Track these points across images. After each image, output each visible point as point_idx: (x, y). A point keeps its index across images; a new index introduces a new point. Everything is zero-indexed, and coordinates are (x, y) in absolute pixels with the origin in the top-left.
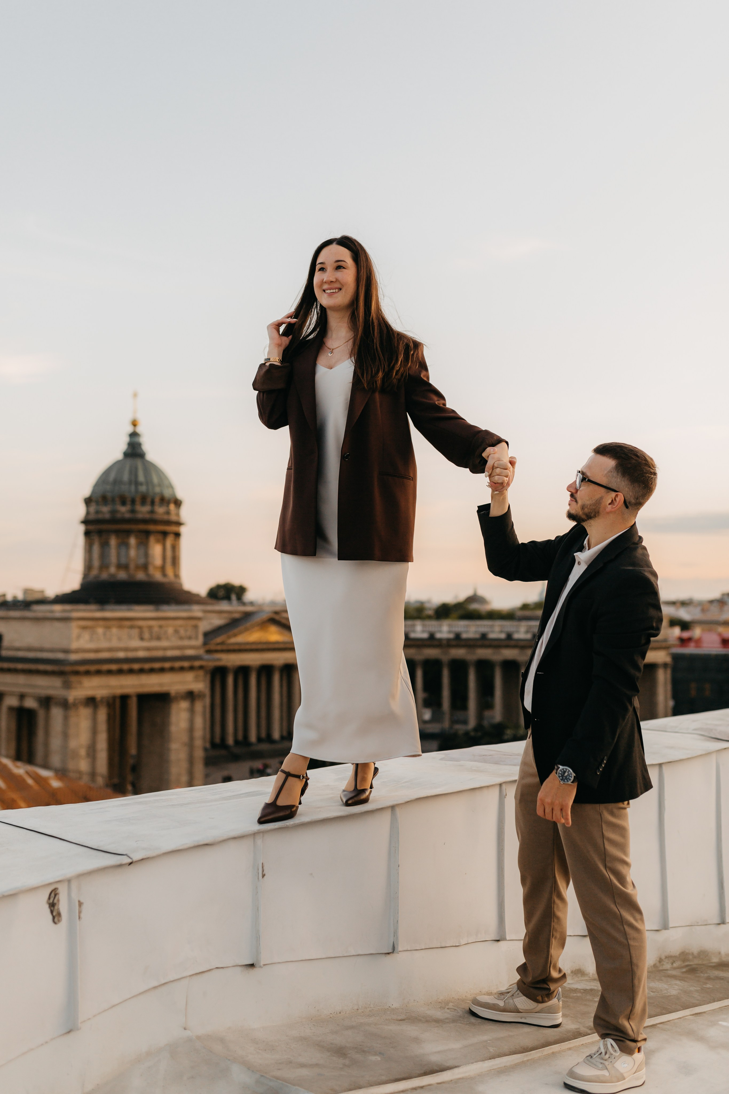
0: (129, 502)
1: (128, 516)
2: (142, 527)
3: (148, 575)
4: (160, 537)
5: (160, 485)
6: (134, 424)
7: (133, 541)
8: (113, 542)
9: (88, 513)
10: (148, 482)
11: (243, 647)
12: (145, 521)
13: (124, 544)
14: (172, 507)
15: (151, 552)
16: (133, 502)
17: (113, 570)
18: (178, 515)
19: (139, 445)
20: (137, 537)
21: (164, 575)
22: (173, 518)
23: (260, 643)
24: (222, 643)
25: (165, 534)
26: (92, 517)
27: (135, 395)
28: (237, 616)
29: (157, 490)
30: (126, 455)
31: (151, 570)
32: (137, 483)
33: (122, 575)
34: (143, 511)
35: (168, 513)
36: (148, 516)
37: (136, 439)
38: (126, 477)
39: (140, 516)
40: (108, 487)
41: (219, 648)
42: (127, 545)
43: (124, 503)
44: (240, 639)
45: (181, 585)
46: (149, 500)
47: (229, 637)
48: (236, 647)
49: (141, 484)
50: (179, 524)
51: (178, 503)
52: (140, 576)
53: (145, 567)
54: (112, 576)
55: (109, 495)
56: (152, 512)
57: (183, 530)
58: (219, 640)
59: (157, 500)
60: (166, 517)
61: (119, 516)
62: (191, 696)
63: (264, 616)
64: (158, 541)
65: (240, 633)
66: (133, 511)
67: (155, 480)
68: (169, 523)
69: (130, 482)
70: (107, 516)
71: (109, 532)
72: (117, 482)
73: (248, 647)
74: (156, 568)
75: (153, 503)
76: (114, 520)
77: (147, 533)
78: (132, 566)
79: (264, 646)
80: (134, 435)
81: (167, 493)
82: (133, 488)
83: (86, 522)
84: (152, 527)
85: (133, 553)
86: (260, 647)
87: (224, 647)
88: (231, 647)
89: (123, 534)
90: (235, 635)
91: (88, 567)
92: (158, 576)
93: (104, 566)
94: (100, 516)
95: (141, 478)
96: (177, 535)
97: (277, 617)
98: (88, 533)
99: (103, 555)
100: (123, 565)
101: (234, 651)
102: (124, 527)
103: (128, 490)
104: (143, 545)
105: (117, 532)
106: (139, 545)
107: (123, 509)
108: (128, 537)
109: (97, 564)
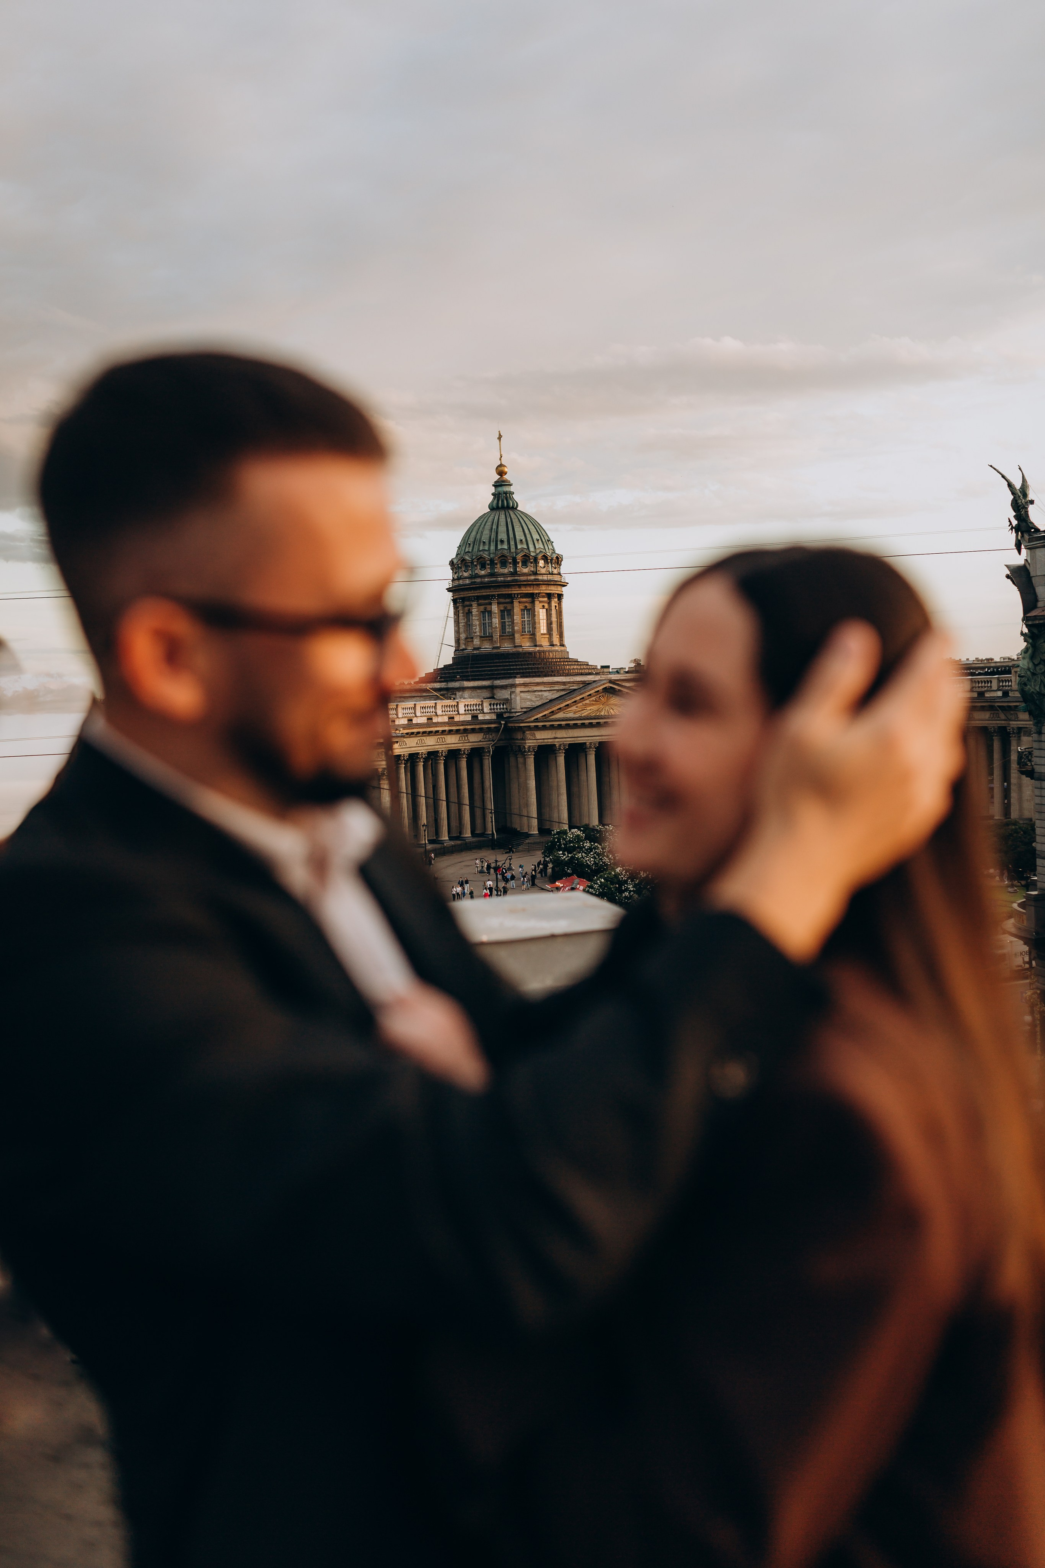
0: (488, 565)
1: (488, 579)
2: (505, 591)
3: (515, 645)
4: (527, 600)
5: (525, 541)
6: (501, 473)
7: (495, 608)
8: (475, 611)
9: (454, 580)
10: (511, 537)
11: (572, 723)
12: (507, 585)
13: (487, 613)
14: (543, 564)
15: (514, 617)
16: (493, 563)
17: (477, 642)
18: (555, 574)
19: (508, 495)
20: (499, 603)
21: (536, 644)
23: (594, 717)
24: (547, 719)
25: (534, 597)
26: (457, 583)
27: (500, 438)
29: (522, 546)
30: (492, 507)
31: (518, 641)
32: (497, 541)
33: (487, 647)
34: (504, 573)
35: (535, 572)
36: (510, 578)
37: (506, 489)
38: (487, 532)
39: (501, 579)
40: (469, 548)
41: (541, 724)
42: (490, 612)
43: (483, 567)
44: (569, 714)
46: (510, 560)
47: (555, 712)
48: (563, 723)
49: (502, 542)
50: (562, 584)
51: (555, 561)
52: (507, 647)
53: (510, 637)
54: (477, 648)
55: (470, 558)
56: (515, 573)
57: (566, 591)
59: (519, 557)
60: (532, 578)
61: (479, 581)
65: (570, 706)
66: (493, 574)
67: (519, 535)
68: (537, 584)
69: (490, 541)
70: (468, 581)
71: (469, 599)
72: (477, 540)
73: (579, 722)
75: (515, 562)
76: (474, 587)
77: (511, 597)
78: (497, 635)
81: (533, 550)
82: (493, 548)
83: (453, 590)
84: (515, 591)
85: (496, 621)
87: (549, 724)
88: (556, 724)
89: (486, 601)
90: (563, 709)
91: (458, 641)
92: (527, 646)
93: (469, 639)
94: (461, 582)
95: (503, 536)
96: (557, 597)
98: (455, 601)
99: (469, 625)
100: (487, 637)
101: (560, 727)
102: (484, 593)
103: (488, 551)
104: (506, 612)
105: (478, 598)
106: (502, 611)
107: (483, 572)
108: (490, 604)
109: (463, 636)
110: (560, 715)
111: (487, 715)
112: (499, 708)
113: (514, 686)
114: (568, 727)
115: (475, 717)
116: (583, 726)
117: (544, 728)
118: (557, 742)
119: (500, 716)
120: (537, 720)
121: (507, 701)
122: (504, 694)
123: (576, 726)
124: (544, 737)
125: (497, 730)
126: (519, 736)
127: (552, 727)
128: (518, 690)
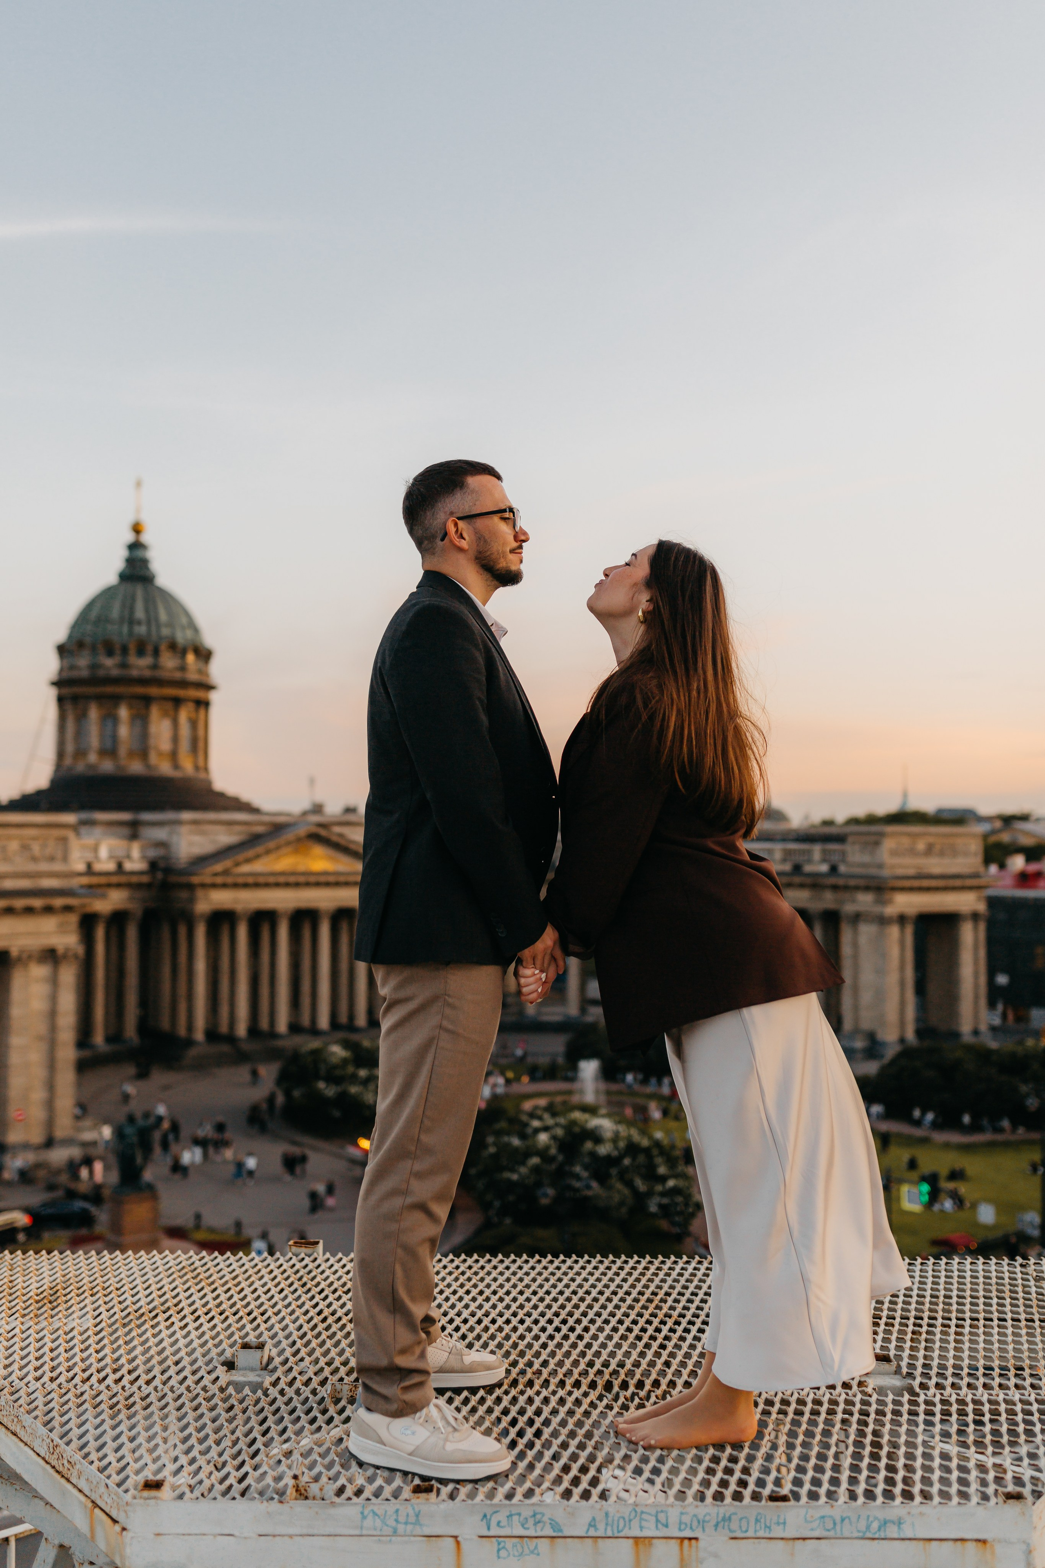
0: (118, 652)
1: (115, 672)
2: (140, 690)
3: (148, 766)
4: (169, 705)
5: (170, 625)
6: (137, 529)
7: (123, 712)
8: (94, 713)
9: (61, 670)
10: (152, 619)
11: (261, 880)
12: (144, 681)
13: (110, 718)
14: (190, 658)
15: (153, 728)
16: (125, 650)
17: (93, 758)
18: (204, 673)
19: (145, 562)
20: (130, 707)
21: (176, 766)
22: (192, 676)
23: (293, 873)
24: (226, 872)
25: (177, 702)
26: (65, 675)
27: (139, 484)
28: (260, 829)
29: (165, 632)
30: (124, 577)
31: (153, 759)
32: (132, 622)
33: (107, 766)
34: (140, 665)
35: (183, 668)
36: (147, 673)
37: (139, 553)
38: (115, 612)
39: (135, 673)
40: (89, 628)
41: (219, 880)
42: (115, 720)
43: (110, 653)
44: (258, 866)
45: (209, 783)
46: (149, 649)
47: (237, 864)
48: (250, 880)
49: (139, 623)
50: (210, 687)
51: (204, 655)
52: (136, 767)
53: (143, 752)
54: (91, 767)
55: (88, 640)
56: (155, 667)
57: (214, 697)
58: (219, 867)
59: (163, 647)
60: (178, 675)
61: (101, 673)
62: (51, 956)
63: (302, 831)
64: (165, 714)
65: (258, 857)
66: (124, 665)
67: (163, 616)
68: (184, 684)
69: (122, 620)
70: (85, 673)
71: (85, 697)
72: (102, 620)
73: (271, 880)
74: (160, 754)
75: (156, 652)
76: (94, 680)
77: (147, 700)
78: (123, 751)
79: (302, 879)
80: (136, 546)
81: (181, 637)
82: (125, 629)
83: (58, 683)
84: (154, 691)
85: (124, 731)
86: (292, 879)
87: (229, 880)
88: (240, 880)
89: (110, 702)
90: (248, 861)
91: (61, 754)
92: (165, 768)
93: (80, 753)
94: (75, 674)
95: (140, 613)
96: (203, 704)
97: (323, 832)
98: (61, 700)
99: (79, 734)
100: (109, 751)
101: (246, 886)
102: (109, 689)
103: (118, 632)
104: (141, 719)
105: (100, 698)
106: (133, 718)
107: (109, 662)
108: (116, 706)
109: (70, 748)
110: (246, 868)
111: (136, 863)
112: (152, 853)
113: (179, 823)
114: (257, 885)
115: (120, 865)
116: (277, 885)
117: (224, 886)
118: (239, 907)
119: (153, 865)
120: (216, 874)
121: (162, 844)
122: (160, 834)
123: (267, 885)
124: (221, 899)
125: (149, 886)
126: (184, 894)
127: (236, 886)
128: (184, 829)
